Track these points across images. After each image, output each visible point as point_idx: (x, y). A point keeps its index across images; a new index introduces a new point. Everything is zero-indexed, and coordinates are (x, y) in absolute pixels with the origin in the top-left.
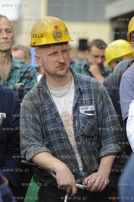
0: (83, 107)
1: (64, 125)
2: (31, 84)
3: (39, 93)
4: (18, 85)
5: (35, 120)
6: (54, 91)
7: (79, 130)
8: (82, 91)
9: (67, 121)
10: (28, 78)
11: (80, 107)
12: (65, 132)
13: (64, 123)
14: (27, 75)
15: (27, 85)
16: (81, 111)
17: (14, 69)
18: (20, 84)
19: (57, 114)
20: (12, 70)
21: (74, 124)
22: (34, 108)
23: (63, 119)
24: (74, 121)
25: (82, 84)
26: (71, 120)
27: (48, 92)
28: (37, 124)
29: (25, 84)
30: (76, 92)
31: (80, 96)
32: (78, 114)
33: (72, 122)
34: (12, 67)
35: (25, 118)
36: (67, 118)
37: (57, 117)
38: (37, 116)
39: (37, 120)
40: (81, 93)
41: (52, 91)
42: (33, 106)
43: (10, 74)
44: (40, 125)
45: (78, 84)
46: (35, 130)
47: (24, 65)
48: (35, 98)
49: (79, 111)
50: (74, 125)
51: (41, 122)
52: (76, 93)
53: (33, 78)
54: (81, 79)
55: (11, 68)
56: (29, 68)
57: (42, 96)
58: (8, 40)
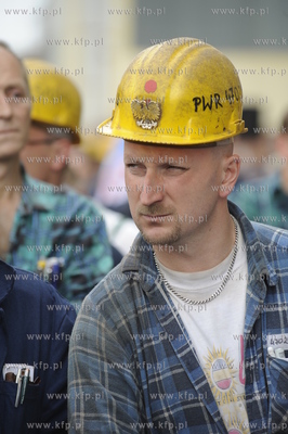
0: (278, 336)
1: (217, 398)
2: (87, 259)
3: (132, 290)
4: (47, 265)
5: (118, 382)
6: (180, 282)
7: (266, 416)
8: (272, 283)
9: (225, 384)
10: (77, 241)
11: (270, 338)
12: (221, 421)
13: (217, 392)
14: (75, 231)
15: (75, 264)
16: (270, 349)
17: (31, 214)
18: (54, 261)
19: (191, 361)
20: (26, 218)
21: (249, 395)
22: (115, 339)
23: (213, 377)
24: (248, 383)
25: (272, 257)
26: (237, 380)
27: (159, 286)
28: (125, 394)
29: (68, 262)
30: (254, 286)
31: (267, 300)
32: (263, 360)
33: (240, 389)
34: (25, 206)
35: (85, 375)
36: (227, 373)
37: (191, 370)
38: (126, 368)
39: (125, 382)
40: (271, 290)
41: (172, 284)
42: (112, 334)
43: (19, 229)
44: (135, 399)
45: (258, 260)
46: (120, 415)
47: (64, 200)
48: (119, 305)
49: (263, 351)
50: (247, 398)
51: (140, 388)
52: (253, 290)
53: (96, 240)
54: (267, 242)
55: (22, 211)
56: (80, 209)
57: (140, 301)
58: (16, 124)
